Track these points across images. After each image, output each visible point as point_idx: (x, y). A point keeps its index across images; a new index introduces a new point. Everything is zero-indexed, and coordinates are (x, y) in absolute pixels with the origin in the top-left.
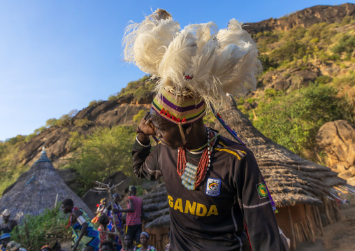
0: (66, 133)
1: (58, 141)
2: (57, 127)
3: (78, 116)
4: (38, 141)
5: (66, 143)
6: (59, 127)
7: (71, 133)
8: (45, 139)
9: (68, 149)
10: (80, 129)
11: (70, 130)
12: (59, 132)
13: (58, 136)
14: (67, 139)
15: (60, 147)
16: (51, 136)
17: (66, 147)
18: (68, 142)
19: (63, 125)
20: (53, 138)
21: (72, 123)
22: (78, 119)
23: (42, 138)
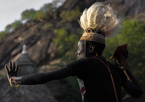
0: (49, 31)
1: (39, 43)
2: (36, 22)
3: (67, 6)
4: (12, 42)
5: (49, 46)
6: (39, 22)
7: (55, 31)
8: (20, 39)
9: (52, 55)
10: (69, 26)
11: (54, 27)
12: (39, 30)
13: (38, 34)
14: (51, 40)
15: (41, 52)
16: (29, 35)
17: (50, 51)
18: (52, 45)
19: (44, 19)
20: (32, 38)
21: (58, 16)
22: (66, 9)
23: (17, 38)
